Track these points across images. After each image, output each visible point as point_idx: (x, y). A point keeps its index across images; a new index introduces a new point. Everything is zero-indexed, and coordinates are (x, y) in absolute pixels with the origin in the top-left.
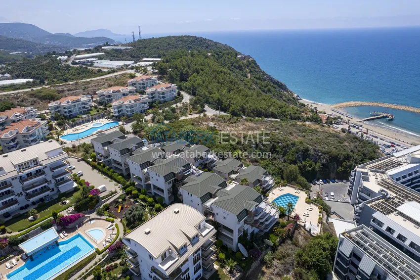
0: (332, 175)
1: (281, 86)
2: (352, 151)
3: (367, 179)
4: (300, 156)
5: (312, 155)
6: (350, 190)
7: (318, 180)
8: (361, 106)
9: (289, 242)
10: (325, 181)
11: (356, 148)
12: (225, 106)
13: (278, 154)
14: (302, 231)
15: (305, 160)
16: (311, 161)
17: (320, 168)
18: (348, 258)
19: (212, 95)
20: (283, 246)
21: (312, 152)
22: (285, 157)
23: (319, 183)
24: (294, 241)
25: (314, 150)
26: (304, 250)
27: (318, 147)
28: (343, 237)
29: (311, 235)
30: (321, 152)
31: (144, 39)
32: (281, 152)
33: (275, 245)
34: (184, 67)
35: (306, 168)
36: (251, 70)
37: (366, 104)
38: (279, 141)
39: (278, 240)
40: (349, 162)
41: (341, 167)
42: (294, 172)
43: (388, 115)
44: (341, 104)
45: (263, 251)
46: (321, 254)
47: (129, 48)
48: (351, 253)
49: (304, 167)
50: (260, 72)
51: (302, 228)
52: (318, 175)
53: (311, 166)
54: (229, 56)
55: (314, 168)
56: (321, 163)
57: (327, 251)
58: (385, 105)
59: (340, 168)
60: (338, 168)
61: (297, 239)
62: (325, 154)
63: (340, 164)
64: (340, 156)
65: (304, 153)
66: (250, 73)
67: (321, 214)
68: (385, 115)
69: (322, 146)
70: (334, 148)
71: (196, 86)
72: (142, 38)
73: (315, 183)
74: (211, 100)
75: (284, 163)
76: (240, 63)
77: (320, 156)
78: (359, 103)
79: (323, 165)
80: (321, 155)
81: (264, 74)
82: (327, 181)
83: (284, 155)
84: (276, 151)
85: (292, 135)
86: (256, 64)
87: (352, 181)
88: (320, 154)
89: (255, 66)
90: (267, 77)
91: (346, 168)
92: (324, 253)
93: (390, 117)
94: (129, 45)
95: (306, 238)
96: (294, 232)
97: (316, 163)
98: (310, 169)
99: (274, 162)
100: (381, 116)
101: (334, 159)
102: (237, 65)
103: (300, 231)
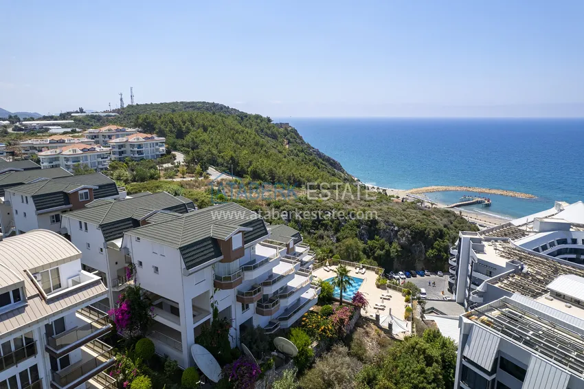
0: (419, 266)
1: (334, 164)
2: (445, 226)
3: (481, 250)
4: (363, 232)
5: (384, 230)
6: (453, 282)
7: (396, 273)
8: (446, 191)
9: (344, 349)
10: (408, 273)
11: (452, 223)
12: (242, 167)
13: (326, 229)
14: (372, 330)
15: (371, 238)
16: (383, 240)
17: (397, 251)
18: (489, 374)
19: (222, 154)
20: (327, 359)
21: (382, 225)
22: (339, 234)
23: (398, 277)
24: (355, 348)
25: (386, 222)
26: (379, 367)
27: (392, 219)
28: (469, 321)
29: (393, 339)
30: (398, 225)
31: (137, 104)
32: (331, 226)
33: (303, 352)
34: (184, 123)
35: (374, 253)
36: (289, 140)
37: (452, 188)
38: (328, 209)
39: (315, 344)
40: (443, 242)
41: (432, 249)
42: (354, 248)
43: (483, 199)
44: (419, 189)
45: (269, 367)
46: (422, 371)
47: (113, 114)
48: (496, 360)
49: (371, 250)
50: (303, 143)
51: (372, 324)
52: (396, 264)
53: (382, 248)
54: (259, 121)
55: (388, 252)
56: (399, 244)
57: (435, 364)
58: (477, 190)
59: (430, 251)
60: (426, 251)
61: (361, 345)
62: (404, 228)
63: (430, 245)
64: (429, 232)
65: (370, 226)
66: (288, 143)
67: (410, 305)
68: (479, 199)
69: (399, 218)
70: (417, 221)
71: (198, 142)
72: (135, 104)
73: (392, 277)
74: (220, 160)
75: (336, 244)
76: (275, 130)
77: (397, 231)
78: (444, 188)
79: (402, 246)
80: (399, 231)
81: (309, 147)
82: (411, 273)
83: (337, 231)
84: (323, 225)
85: (350, 204)
86: (297, 135)
87: (455, 264)
88: (396, 228)
89: (296, 137)
90: (314, 151)
91: (439, 251)
92: (429, 370)
93: (486, 202)
94: (114, 111)
95: (382, 345)
96: (352, 331)
97: (391, 243)
98: (382, 252)
99: (320, 241)
100: (474, 201)
101: (419, 236)
102: (269, 132)
103: (368, 329)
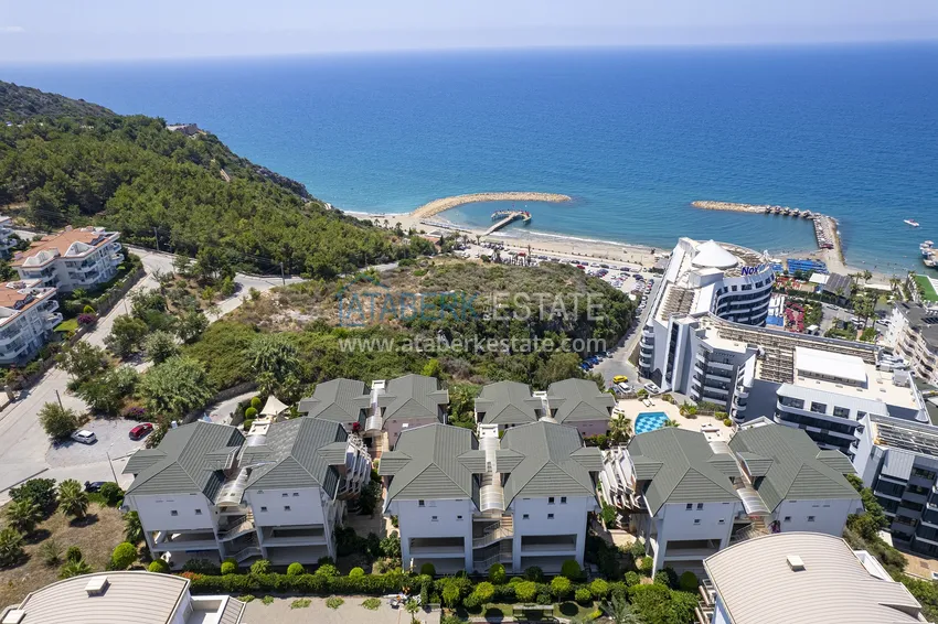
5: (551, 321)
15: (540, 336)
16: (555, 335)
28: (885, 448)
37: (467, 199)
43: (519, 213)
56: (566, 333)
59: (595, 331)
60: (592, 333)
65: (537, 321)
66: (223, 168)
68: (515, 214)
97: (559, 335)
100: (510, 217)
